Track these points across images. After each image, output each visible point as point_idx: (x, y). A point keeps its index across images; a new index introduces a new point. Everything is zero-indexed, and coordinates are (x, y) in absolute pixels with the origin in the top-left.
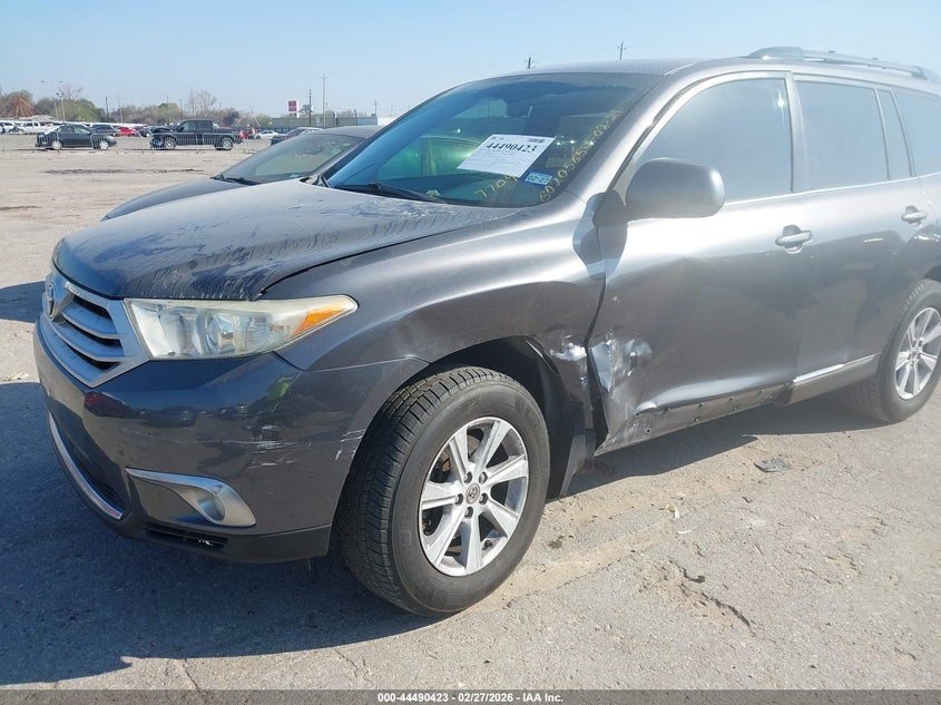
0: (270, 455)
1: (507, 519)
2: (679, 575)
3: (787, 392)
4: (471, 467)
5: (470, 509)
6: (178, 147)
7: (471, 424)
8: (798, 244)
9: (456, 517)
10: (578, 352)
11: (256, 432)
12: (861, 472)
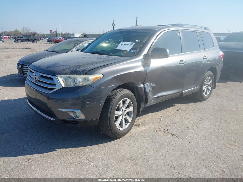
0: (89, 104)
1: (130, 119)
2: (163, 130)
3: (182, 94)
4: (123, 108)
5: (123, 117)
6: (22, 42)
7: (123, 99)
8: (183, 63)
9: (121, 118)
10: (142, 85)
11: (86, 100)
12: (197, 110)
